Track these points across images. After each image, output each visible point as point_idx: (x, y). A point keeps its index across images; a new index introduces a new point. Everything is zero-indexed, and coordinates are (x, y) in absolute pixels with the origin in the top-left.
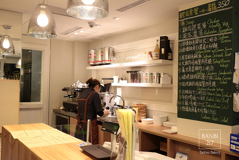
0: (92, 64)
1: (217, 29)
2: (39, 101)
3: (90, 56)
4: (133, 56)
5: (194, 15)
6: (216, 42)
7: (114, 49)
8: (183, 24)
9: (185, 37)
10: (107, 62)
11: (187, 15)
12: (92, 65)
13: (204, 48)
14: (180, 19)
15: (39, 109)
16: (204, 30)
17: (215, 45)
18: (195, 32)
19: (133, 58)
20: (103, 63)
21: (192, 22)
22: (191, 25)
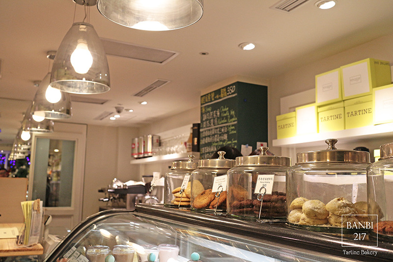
0: (136, 156)
1: (226, 117)
2: (69, 205)
3: (133, 146)
4: (171, 146)
5: (211, 101)
6: (226, 133)
7: (159, 137)
8: (204, 110)
9: (205, 126)
10: (150, 154)
11: (207, 101)
12: (137, 158)
13: (218, 140)
14: (202, 105)
15: (69, 216)
16: (218, 118)
17: (225, 137)
18: (212, 121)
19: (168, 149)
20: (146, 155)
21: (209, 109)
22: (209, 112)
